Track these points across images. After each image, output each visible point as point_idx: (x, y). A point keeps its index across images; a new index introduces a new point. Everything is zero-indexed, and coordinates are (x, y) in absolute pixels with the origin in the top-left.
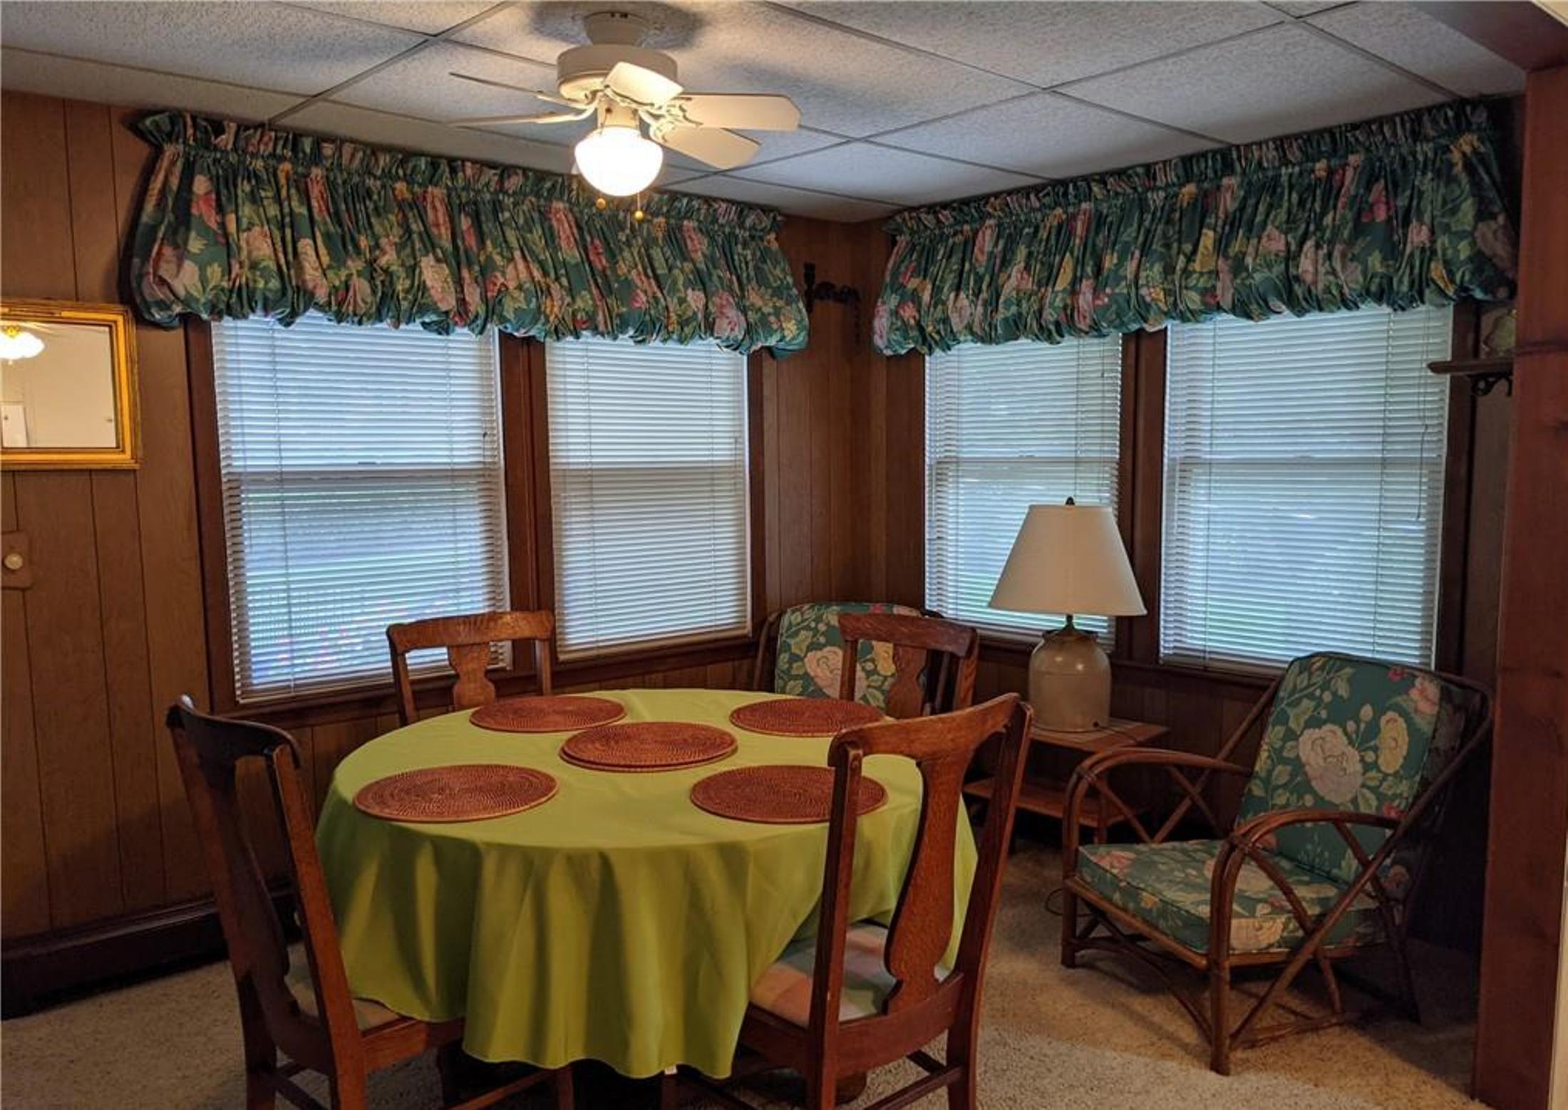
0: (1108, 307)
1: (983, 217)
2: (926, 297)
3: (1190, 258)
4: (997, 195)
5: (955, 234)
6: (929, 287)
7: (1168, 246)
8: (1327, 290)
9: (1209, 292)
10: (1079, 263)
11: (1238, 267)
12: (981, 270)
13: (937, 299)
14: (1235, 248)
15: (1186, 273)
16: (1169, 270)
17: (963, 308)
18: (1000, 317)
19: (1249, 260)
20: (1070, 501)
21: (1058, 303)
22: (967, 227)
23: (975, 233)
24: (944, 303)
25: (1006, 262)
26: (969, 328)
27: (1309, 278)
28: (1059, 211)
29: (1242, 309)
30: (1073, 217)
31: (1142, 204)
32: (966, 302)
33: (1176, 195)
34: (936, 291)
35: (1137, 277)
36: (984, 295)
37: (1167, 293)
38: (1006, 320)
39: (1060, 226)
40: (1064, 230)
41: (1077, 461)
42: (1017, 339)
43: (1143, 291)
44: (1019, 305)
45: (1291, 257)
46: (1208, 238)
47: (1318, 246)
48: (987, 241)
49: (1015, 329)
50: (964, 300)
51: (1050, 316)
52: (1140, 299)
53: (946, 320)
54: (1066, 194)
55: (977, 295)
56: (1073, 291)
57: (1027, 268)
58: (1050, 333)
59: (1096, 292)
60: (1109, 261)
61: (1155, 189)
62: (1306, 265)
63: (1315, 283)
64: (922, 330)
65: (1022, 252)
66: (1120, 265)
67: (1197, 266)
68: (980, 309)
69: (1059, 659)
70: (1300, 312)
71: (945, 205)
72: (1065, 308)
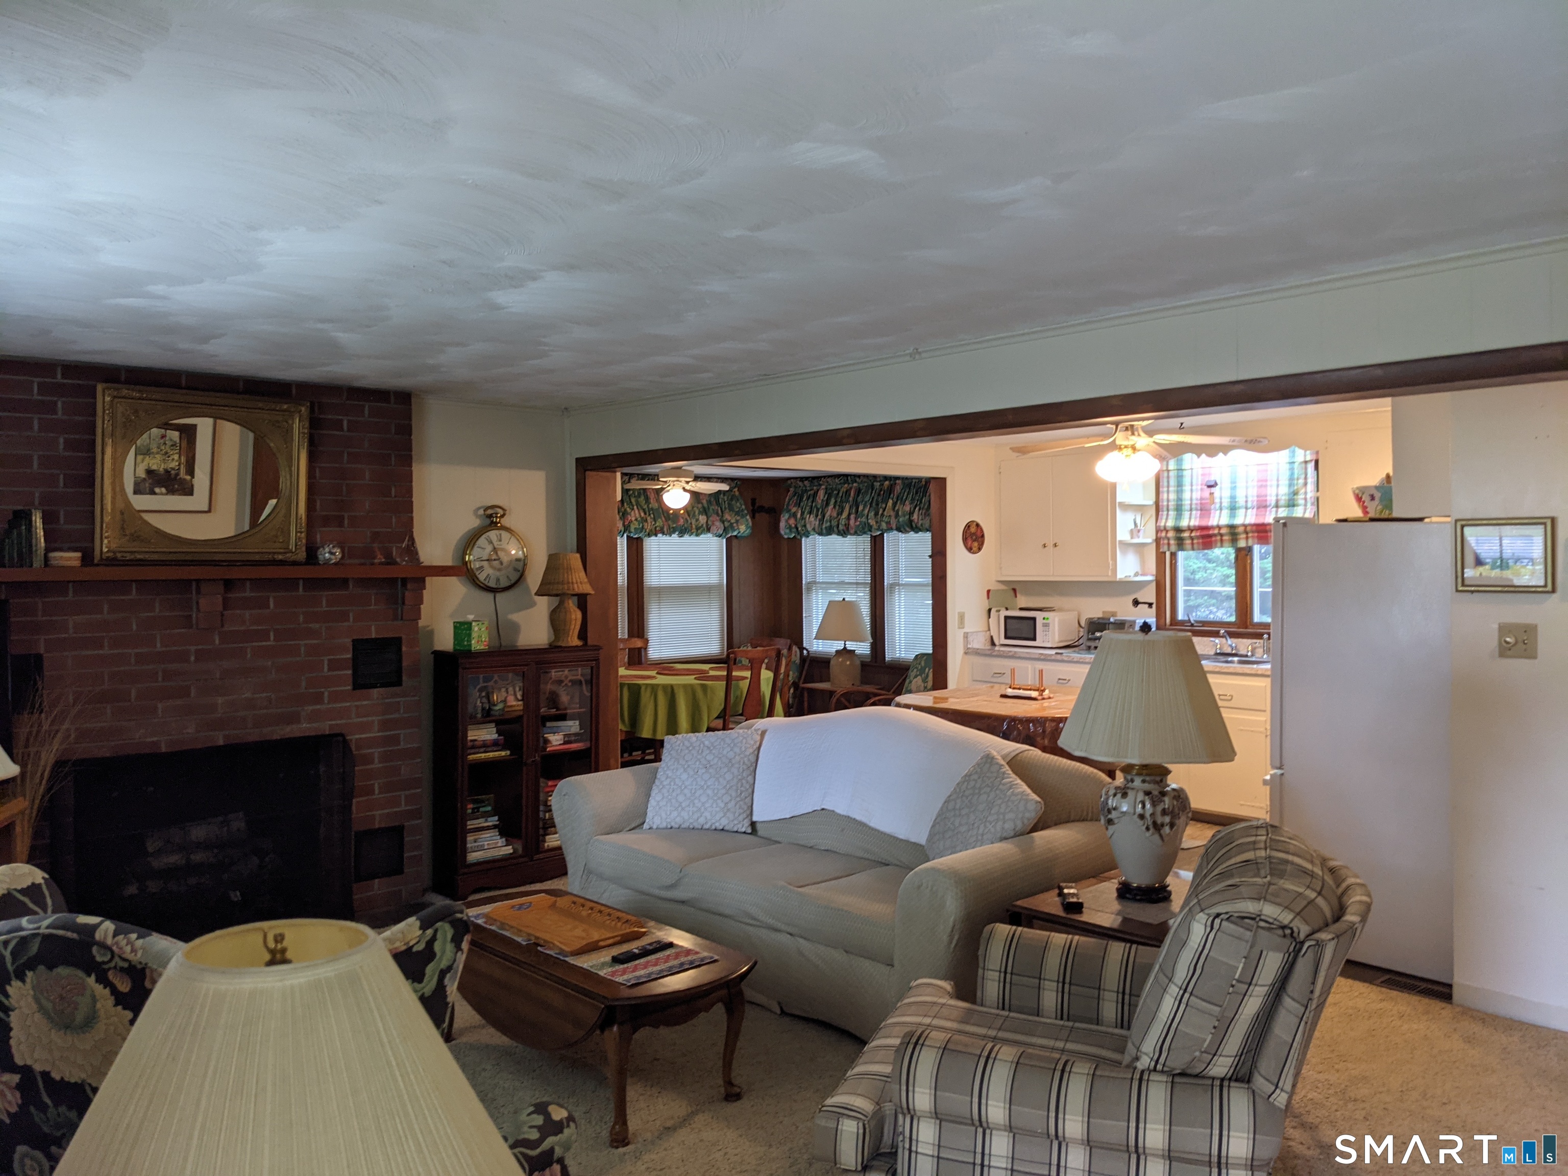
0: (859, 525)
1: (820, 485)
2: (799, 515)
3: (884, 510)
4: (824, 477)
5: (811, 490)
6: (800, 511)
7: (877, 505)
8: (922, 525)
9: (888, 523)
10: (851, 508)
11: (897, 516)
12: (819, 506)
13: (803, 518)
14: (897, 508)
15: (882, 515)
16: (876, 514)
17: (812, 521)
18: (824, 527)
19: (900, 513)
20: (844, 599)
21: (843, 523)
22: (815, 488)
23: (818, 491)
24: (805, 519)
25: (827, 504)
26: (814, 529)
27: (916, 521)
28: (846, 485)
29: (899, 529)
30: (851, 488)
31: (873, 487)
32: (813, 519)
33: (883, 485)
34: (802, 513)
35: (868, 516)
36: (819, 517)
37: (877, 522)
38: (826, 528)
39: (846, 491)
40: (848, 492)
41: (857, 584)
42: (831, 535)
43: (870, 521)
44: (830, 522)
45: (911, 513)
46: (890, 502)
47: (919, 510)
48: (821, 493)
49: (829, 531)
50: (812, 518)
51: (841, 527)
52: (869, 524)
53: (805, 526)
54: (847, 480)
55: (817, 516)
56: (848, 518)
57: (835, 507)
58: (844, 533)
59: (856, 519)
60: (861, 508)
61: (877, 482)
62: (915, 517)
63: (918, 522)
64: (797, 529)
65: (833, 501)
66: (863, 510)
67: (885, 513)
68: (817, 523)
69: (840, 660)
70: (917, 532)
71: (807, 478)
72: (845, 525)
